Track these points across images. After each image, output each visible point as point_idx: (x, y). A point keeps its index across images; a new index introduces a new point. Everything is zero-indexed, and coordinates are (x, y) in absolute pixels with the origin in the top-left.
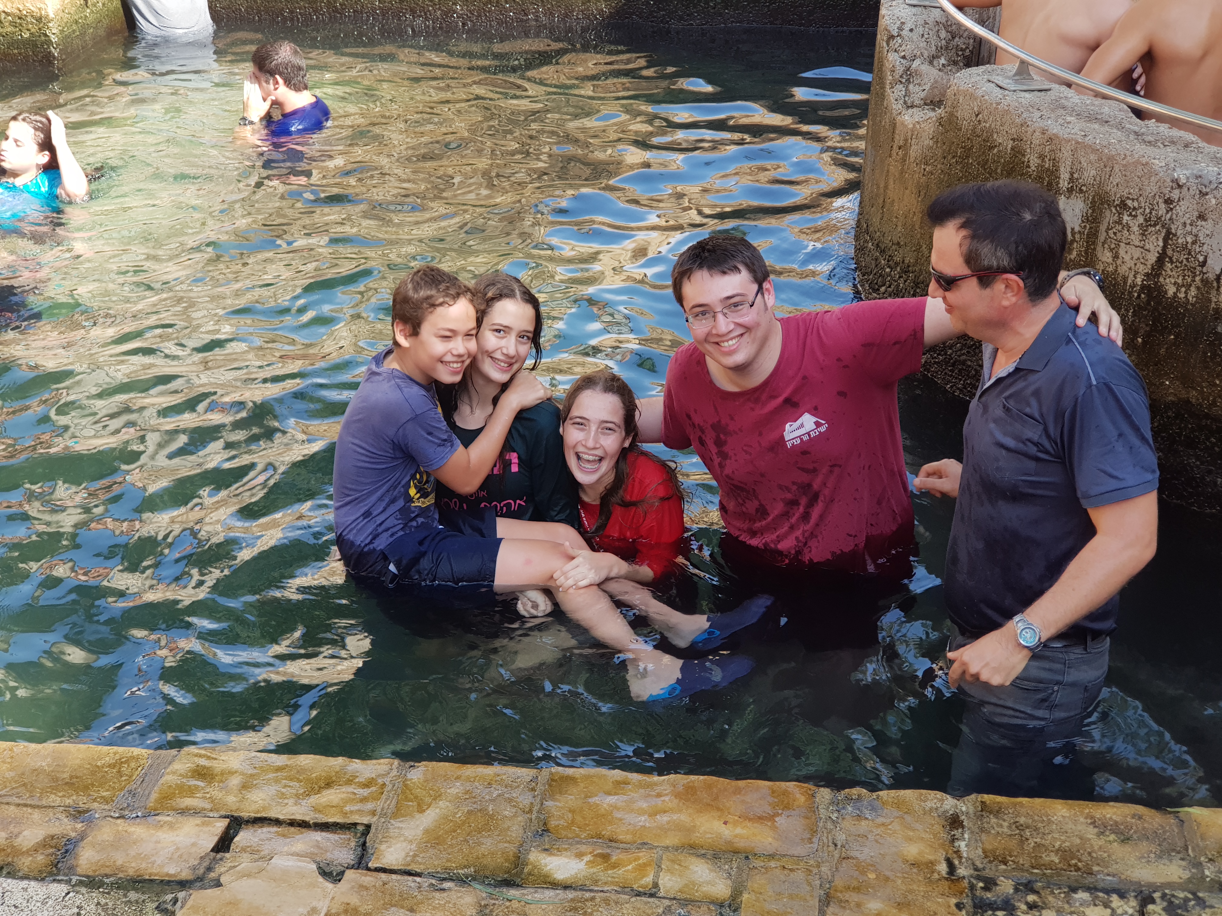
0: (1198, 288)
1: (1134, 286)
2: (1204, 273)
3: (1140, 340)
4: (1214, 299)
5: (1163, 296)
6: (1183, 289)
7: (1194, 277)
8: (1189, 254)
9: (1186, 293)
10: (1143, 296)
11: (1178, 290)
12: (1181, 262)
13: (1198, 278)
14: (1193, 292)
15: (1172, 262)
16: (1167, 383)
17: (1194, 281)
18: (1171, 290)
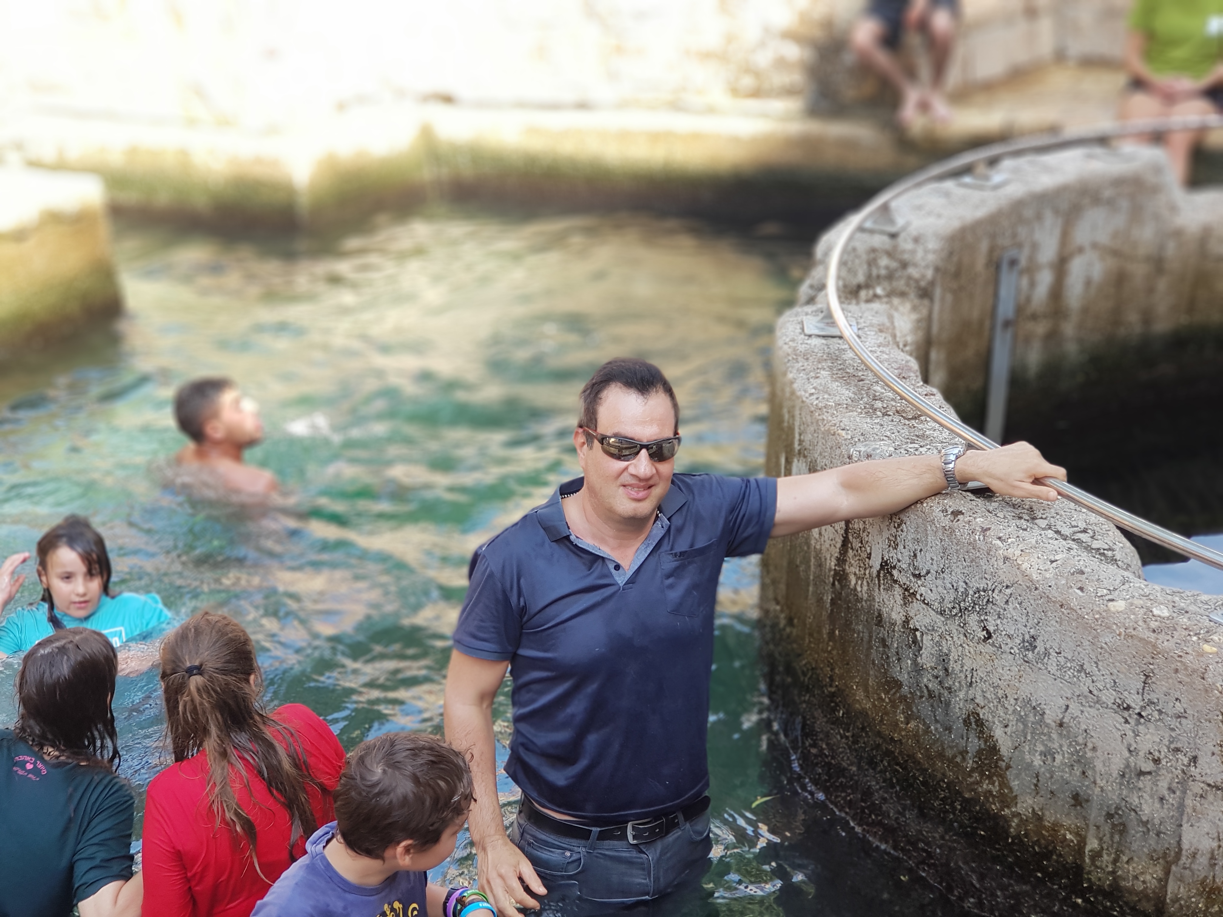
0: (868, 583)
1: (830, 570)
2: (871, 567)
3: (837, 632)
4: (877, 600)
5: (849, 588)
6: (859, 582)
7: (865, 569)
8: (862, 543)
9: (861, 586)
10: (836, 583)
11: (857, 582)
12: (857, 551)
13: (867, 572)
14: (865, 587)
15: (852, 548)
16: (855, 687)
17: (865, 574)
18: (853, 582)
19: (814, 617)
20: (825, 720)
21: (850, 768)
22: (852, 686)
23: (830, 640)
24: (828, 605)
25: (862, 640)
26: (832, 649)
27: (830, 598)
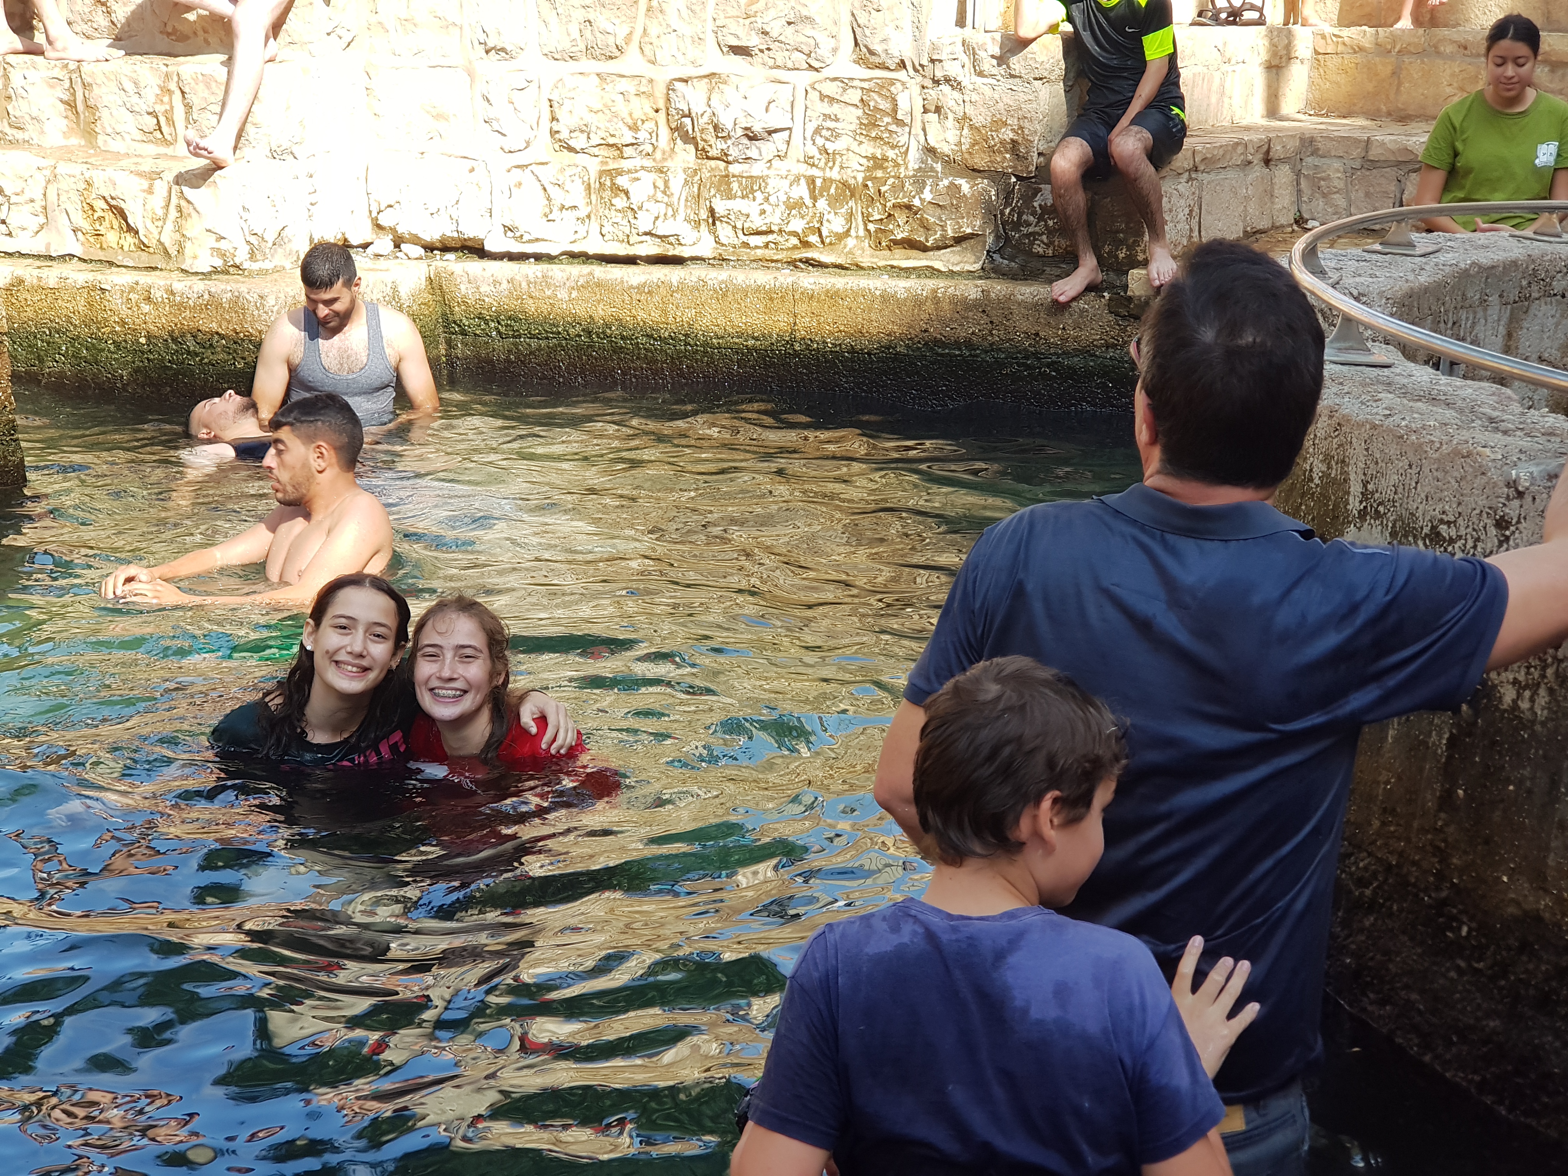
0: (1551, 691)
2: (1561, 661)
3: (1460, 792)
5: (1497, 708)
6: (1527, 694)
7: (1544, 668)
9: (1532, 700)
11: (1519, 696)
13: (1550, 672)
14: (1543, 697)
16: (1505, 879)
17: (1543, 676)
18: (1509, 695)
19: (1399, 778)
20: (1419, 950)
21: (1484, 1023)
22: (1500, 878)
23: (1440, 809)
24: (1442, 750)
25: (1529, 792)
26: (1446, 824)
27: (1446, 736)
